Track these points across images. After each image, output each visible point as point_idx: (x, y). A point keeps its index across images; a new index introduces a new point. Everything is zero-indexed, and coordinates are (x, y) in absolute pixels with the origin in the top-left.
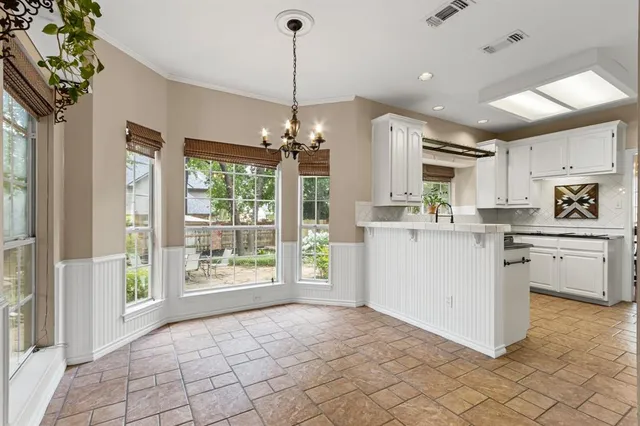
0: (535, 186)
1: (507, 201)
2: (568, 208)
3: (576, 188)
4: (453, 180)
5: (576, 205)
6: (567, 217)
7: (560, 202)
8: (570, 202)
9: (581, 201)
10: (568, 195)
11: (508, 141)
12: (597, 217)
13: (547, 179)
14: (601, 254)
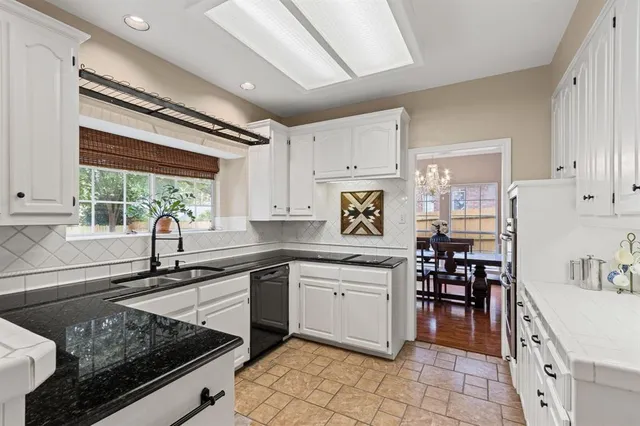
0: (320, 191)
1: (289, 210)
2: (354, 222)
3: (362, 196)
4: (219, 176)
5: (362, 218)
6: (353, 233)
7: (347, 213)
8: (355, 213)
9: (367, 213)
10: (354, 204)
11: (289, 125)
12: (382, 235)
13: (332, 182)
14: (385, 289)
